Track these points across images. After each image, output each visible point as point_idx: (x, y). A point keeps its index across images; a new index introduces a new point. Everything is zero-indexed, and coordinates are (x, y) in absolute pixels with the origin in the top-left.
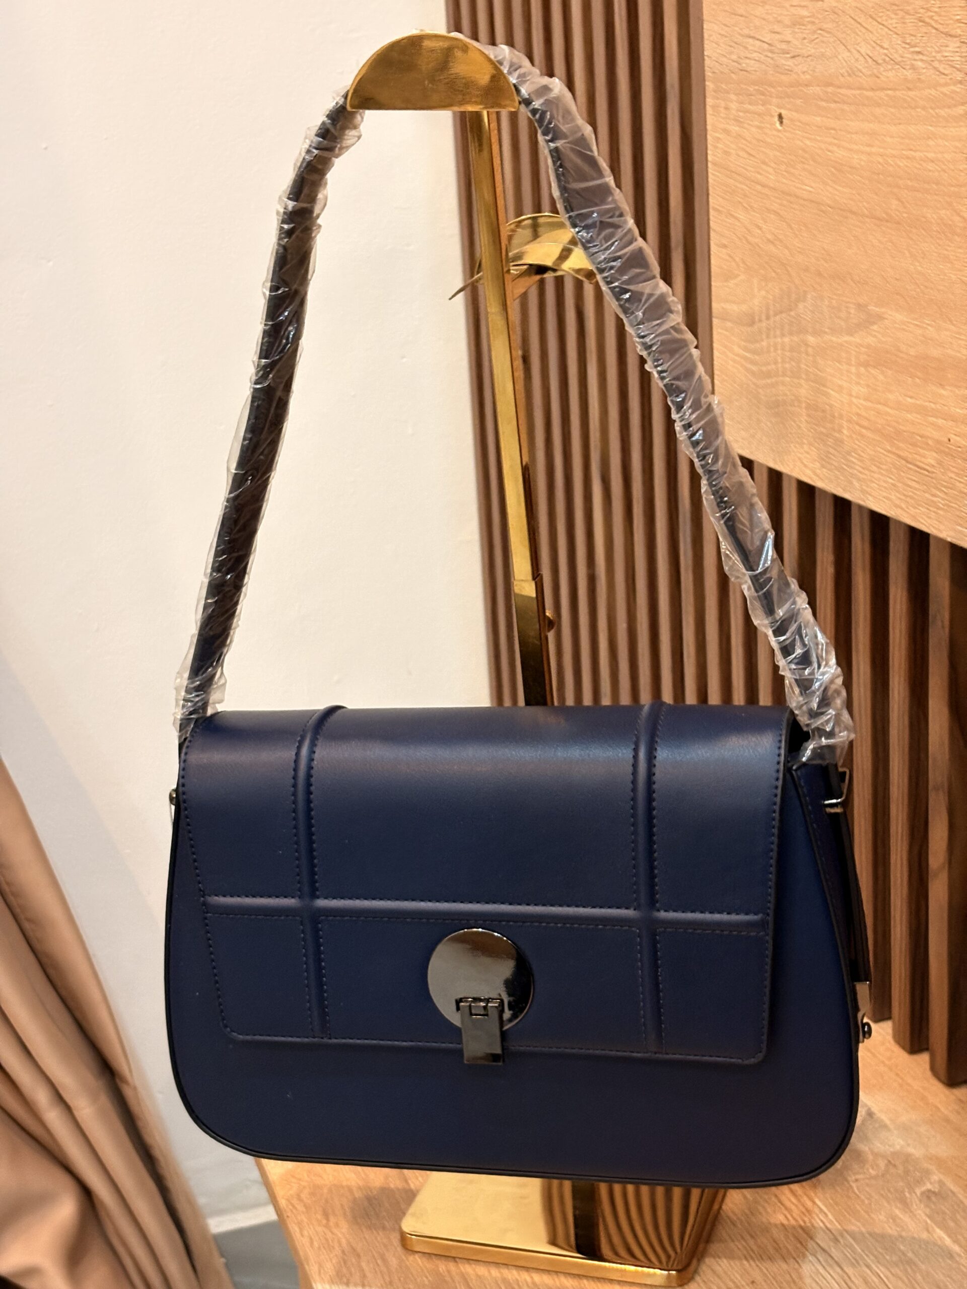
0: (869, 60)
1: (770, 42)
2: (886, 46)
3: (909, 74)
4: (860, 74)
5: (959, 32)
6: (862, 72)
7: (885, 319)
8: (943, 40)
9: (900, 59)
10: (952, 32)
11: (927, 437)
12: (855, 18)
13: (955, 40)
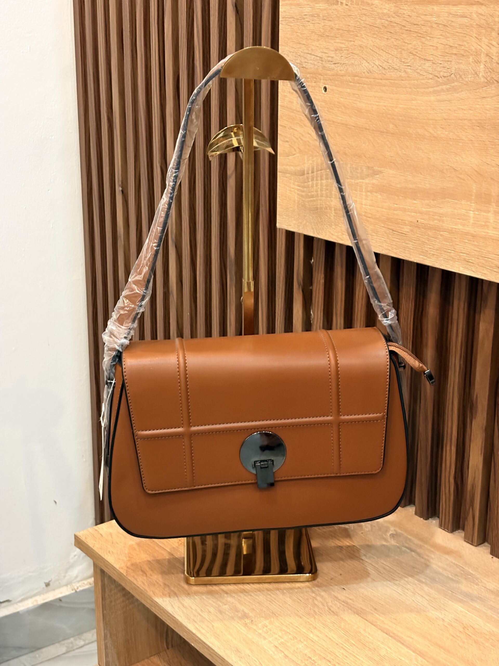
0: (381, 68)
1: (321, 56)
2: (390, 62)
3: (403, 74)
4: (375, 73)
5: (432, 59)
6: (375, 72)
7: (383, 172)
8: (422, 62)
9: (397, 68)
10: (428, 59)
11: (405, 220)
12: (373, 50)
13: (429, 62)
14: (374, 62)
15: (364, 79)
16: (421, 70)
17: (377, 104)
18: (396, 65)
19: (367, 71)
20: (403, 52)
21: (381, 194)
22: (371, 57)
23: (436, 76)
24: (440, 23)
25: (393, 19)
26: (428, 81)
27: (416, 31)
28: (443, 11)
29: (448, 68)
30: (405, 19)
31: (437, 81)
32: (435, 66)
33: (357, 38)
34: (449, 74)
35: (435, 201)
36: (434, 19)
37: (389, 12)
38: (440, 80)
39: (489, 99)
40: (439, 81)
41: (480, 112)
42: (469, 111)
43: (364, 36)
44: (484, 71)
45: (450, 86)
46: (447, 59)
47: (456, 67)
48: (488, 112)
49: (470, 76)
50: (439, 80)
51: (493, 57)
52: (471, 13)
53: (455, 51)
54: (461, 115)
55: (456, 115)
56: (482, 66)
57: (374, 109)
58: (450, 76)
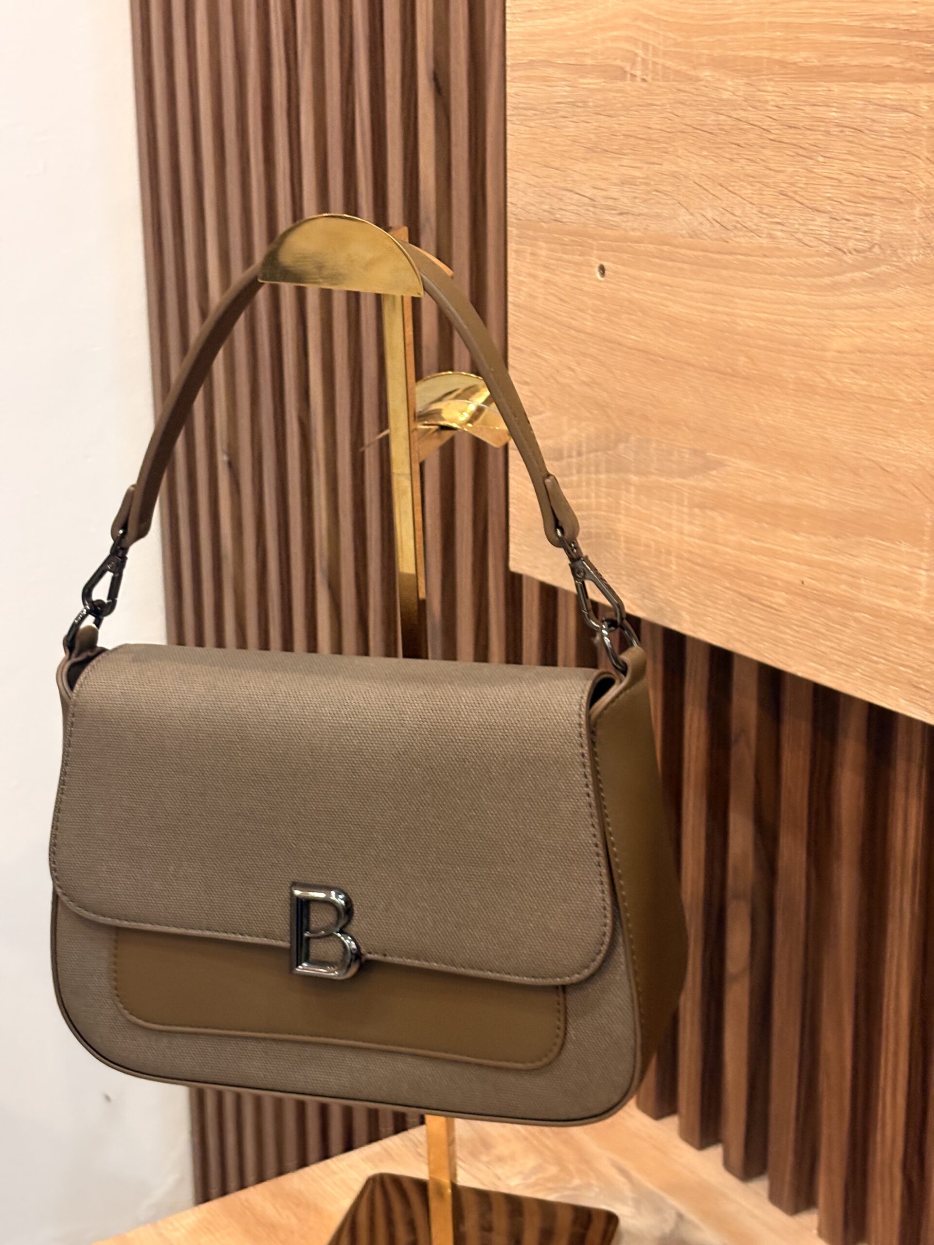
0: (717, 225)
1: (592, 197)
2: (737, 213)
4: (705, 237)
5: (829, 208)
6: (706, 235)
7: (726, 465)
8: (809, 215)
9: (754, 227)
10: (821, 208)
11: (776, 578)
12: (702, 184)
13: (823, 215)
14: (704, 213)
15: (683, 251)
16: (805, 233)
17: (711, 308)
18: (752, 220)
19: (688, 233)
20: (766, 192)
21: (722, 515)
22: (697, 200)
23: (839, 249)
24: (847, 124)
25: (743, 114)
26: (822, 260)
27: (795, 141)
29: (866, 232)
30: (768, 113)
31: (842, 260)
32: (835, 225)
33: (667, 156)
34: (868, 245)
36: (834, 114)
37: (734, 98)
38: (848, 259)
40: (846, 262)
43: (680, 152)
45: (871, 273)
46: (863, 211)
50: (844, 257)
57: (704, 320)
58: (870, 249)
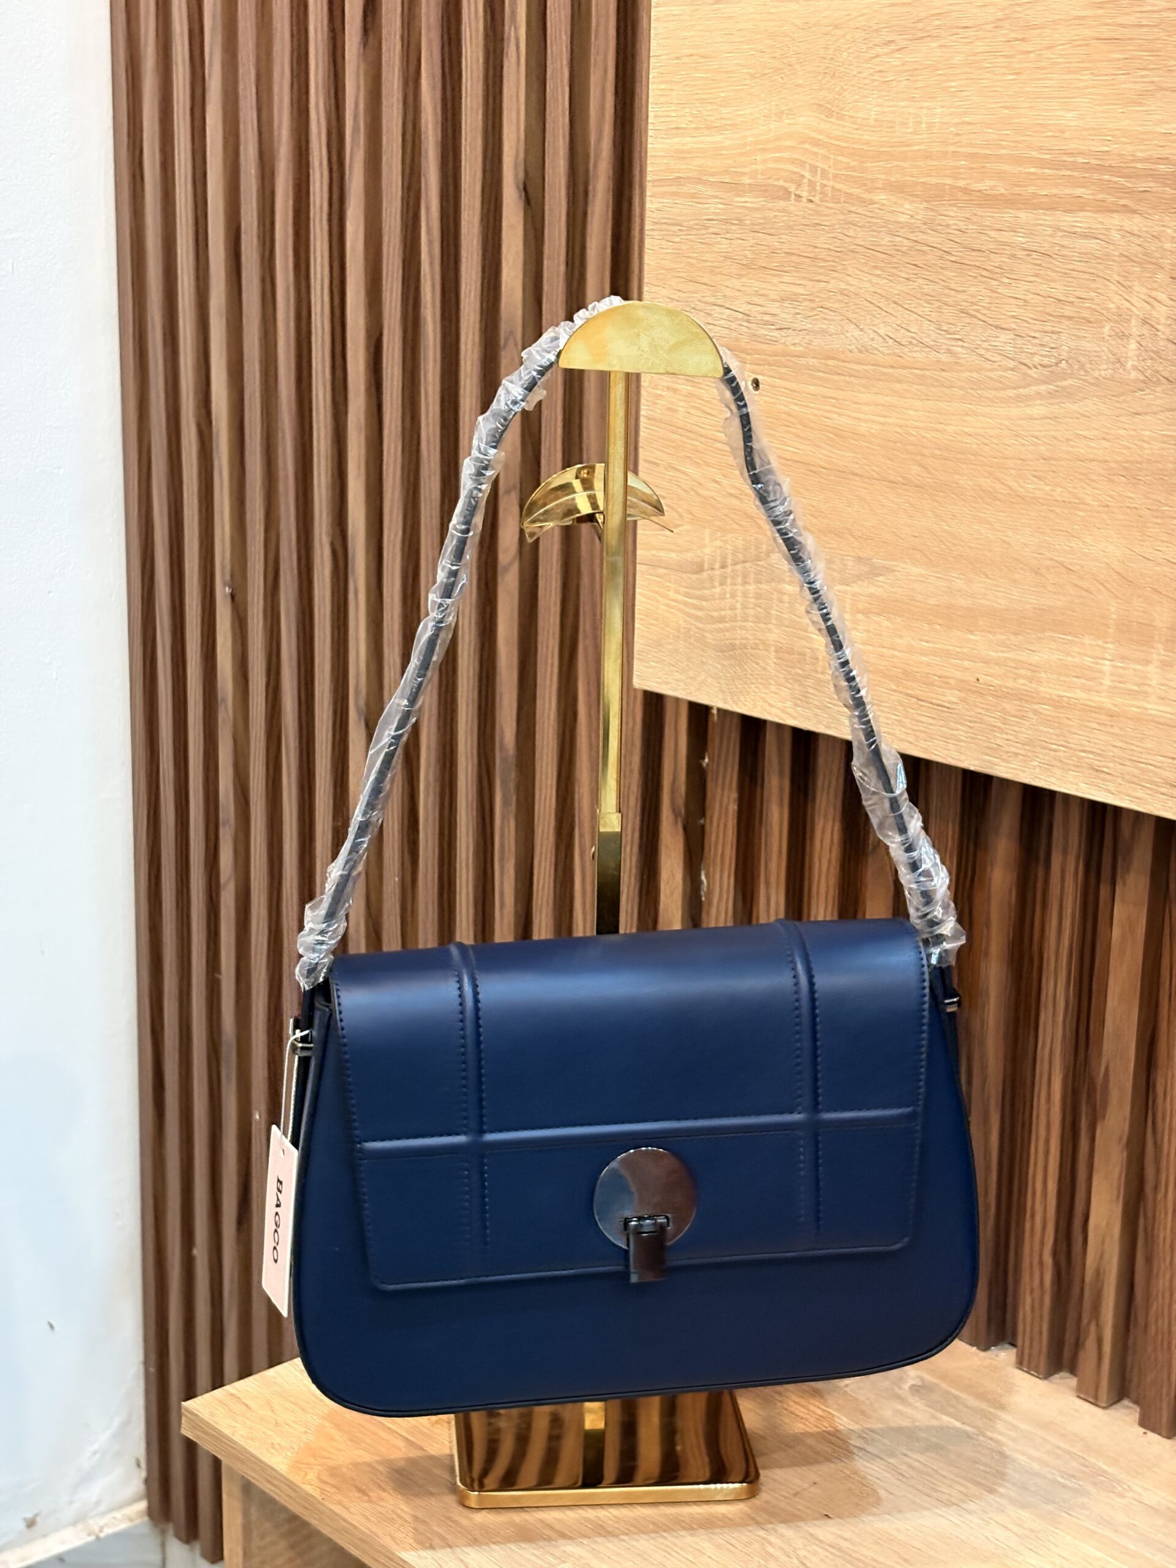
0: (891, 341)
2: (913, 330)
4: (876, 352)
5: (1013, 326)
6: (879, 351)
7: (895, 571)
8: (991, 332)
9: (932, 343)
10: (1004, 326)
11: (948, 677)
12: (873, 301)
13: (1007, 332)
14: (875, 329)
15: (850, 366)
16: (987, 349)
17: (882, 419)
18: (929, 336)
19: (857, 348)
20: (945, 310)
21: (889, 619)
22: (868, 317)
23: (1025, 365)
24: (1034, 248)
25: (921, 237)
26: (1005, 374)
27: (978, 264)
28: (1041, 222)
29: (1052, 348)
30: (951, 237)
31: (1026, 374)
32: (1020, 341)
33: (835, 275)
34: (1054, 361)
35: (1020, 637)
36: (1021, 239)
37: (912, 221)
38: (1033, 373)
39: (1148, 418)
40: (1031, 376)
41: (1127, 444)
42: (1102, 442)
43: (850, 271)
44: (1138, 356)
45: (1057, 386)
46: (1050, 328)
47: (1073, 344)
48: (1146, 445)
49: (1104, 367)
50: (1029, 372)
51: (1159, 327)
52: (1108, 229)
53: (1068, 311)
54: (1082, 451)
55: (1070, 449)
56: (1133, 346)
57: (873, 431)
58: (1057, 364)
